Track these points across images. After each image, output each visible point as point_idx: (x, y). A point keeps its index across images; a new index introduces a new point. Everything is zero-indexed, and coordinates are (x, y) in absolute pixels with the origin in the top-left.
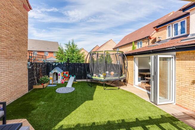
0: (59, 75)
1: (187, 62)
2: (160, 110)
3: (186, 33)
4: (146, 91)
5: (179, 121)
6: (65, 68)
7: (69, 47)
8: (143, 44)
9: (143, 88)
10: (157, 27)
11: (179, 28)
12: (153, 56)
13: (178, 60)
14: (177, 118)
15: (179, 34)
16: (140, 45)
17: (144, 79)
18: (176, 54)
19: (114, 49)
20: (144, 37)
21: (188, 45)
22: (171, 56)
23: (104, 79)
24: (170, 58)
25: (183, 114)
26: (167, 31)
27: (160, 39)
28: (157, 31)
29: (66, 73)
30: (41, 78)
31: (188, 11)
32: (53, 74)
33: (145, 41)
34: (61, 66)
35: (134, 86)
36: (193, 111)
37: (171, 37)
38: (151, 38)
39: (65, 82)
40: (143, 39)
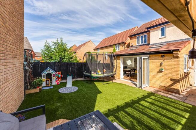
0: (54, 76)
1: (155, 61)
2: (145, 90)
3: (147, 43)
4: (130, 81)
5: (155, 94)
6: (57, 68)
7: (57, 45)
8: (120, 47)
9: (127, 80)
10: (131, 36)
11: (144, 39)
12: (139, 57)
13: (150, 60)
14: (154, 93)
15: (144, 43)
16: (117, 48)
17: (126, 74)
18: (150, 56)
19: (95, 50)
20: (121, 42)
21: (157, 51)
22: (147, 57)
23: (103, 75)
24: (146, 58)
25: (155, 91)
26: (137, 40)
27: (133, 45)
28: (131, 39)
29: (59, 74)
30: (35, 80)
31: (149, 30)
32: (46, 75)
33: (122, 45)
34: (52, 66)
35: (121, 79)
36: (157, 88)
37: (139, 44)
38: (126, 44)
39: (60, 83)
40: (120, 44)
